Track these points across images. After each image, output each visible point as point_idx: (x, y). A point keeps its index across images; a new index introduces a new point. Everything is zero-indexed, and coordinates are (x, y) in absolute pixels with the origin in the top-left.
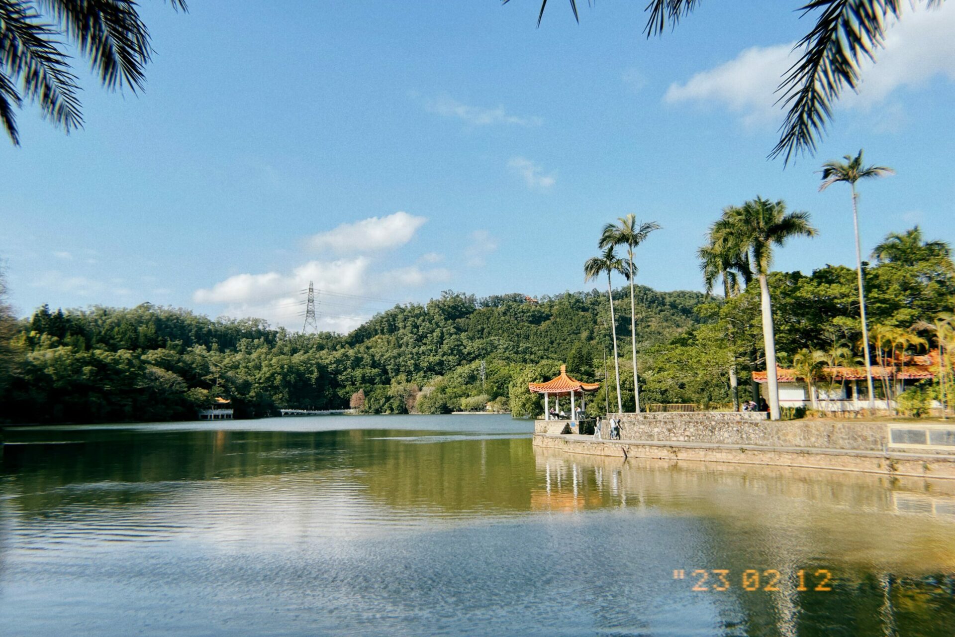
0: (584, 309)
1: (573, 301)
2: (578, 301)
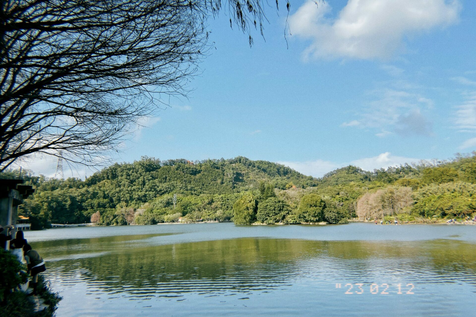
0: (218, 168)
1: (212, 163)
2: (214, 164)
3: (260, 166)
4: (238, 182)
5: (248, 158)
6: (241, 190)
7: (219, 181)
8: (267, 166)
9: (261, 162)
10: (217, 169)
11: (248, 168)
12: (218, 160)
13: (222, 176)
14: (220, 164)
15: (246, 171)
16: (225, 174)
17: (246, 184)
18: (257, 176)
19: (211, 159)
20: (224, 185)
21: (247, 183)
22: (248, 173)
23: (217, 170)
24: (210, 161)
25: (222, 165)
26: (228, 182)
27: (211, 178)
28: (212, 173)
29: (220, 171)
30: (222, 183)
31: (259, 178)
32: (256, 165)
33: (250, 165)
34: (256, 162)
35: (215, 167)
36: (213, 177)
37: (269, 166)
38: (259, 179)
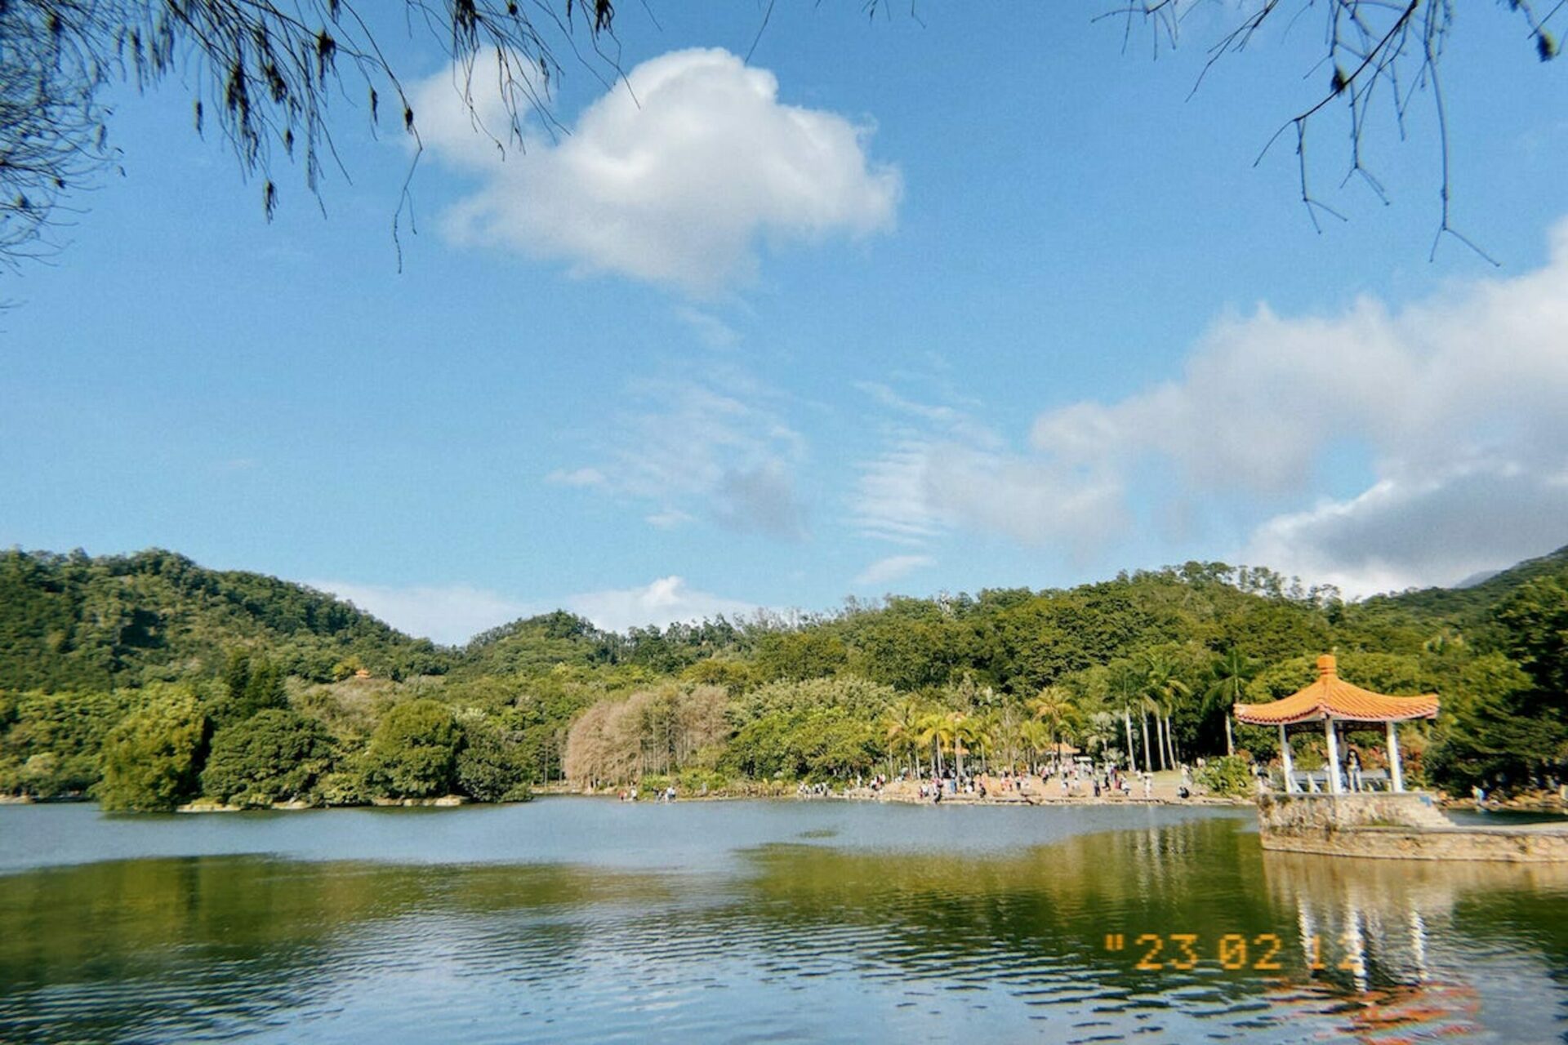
0: (53, 587)
1: (28, 568)
2: (40, 569)
3: (240, 590)
4: (135, 649)
5: (191, 558)
6: (147, 678)
7: (53, 639)
8: (267, 593)
9: (245, 578)
10: (48, 590)
11: (188, 595)
12: (61, 558)
13: (68, 619)
14: (67, 575)
15: (179, 608)
16: (86, 613)
17: (172, 655)
18: (221, 630)
19: (25, 550)
20: (74, 655)
21: (176, 651)
22: (184, 614)
23: (50, 595)
24: (22, 556)
25: (74, 578)
26: (93, 644)
27: (19, 624)
28: (23, 605)
29: (62, 598)
30: (66, 647)
31: (229, 635)
32: (224, 586)
33: (196, 586)
34: (225, 576)
35: (42, 584)
36: (29, 622)
37: (274, 595)
38: (226, 640)
